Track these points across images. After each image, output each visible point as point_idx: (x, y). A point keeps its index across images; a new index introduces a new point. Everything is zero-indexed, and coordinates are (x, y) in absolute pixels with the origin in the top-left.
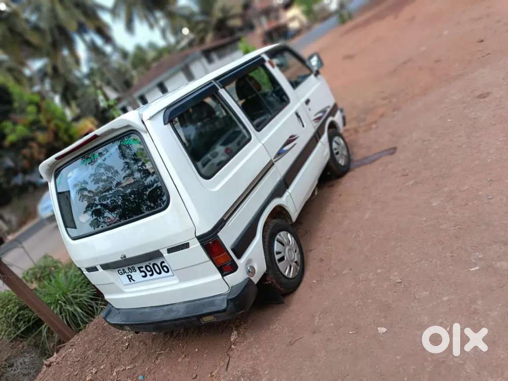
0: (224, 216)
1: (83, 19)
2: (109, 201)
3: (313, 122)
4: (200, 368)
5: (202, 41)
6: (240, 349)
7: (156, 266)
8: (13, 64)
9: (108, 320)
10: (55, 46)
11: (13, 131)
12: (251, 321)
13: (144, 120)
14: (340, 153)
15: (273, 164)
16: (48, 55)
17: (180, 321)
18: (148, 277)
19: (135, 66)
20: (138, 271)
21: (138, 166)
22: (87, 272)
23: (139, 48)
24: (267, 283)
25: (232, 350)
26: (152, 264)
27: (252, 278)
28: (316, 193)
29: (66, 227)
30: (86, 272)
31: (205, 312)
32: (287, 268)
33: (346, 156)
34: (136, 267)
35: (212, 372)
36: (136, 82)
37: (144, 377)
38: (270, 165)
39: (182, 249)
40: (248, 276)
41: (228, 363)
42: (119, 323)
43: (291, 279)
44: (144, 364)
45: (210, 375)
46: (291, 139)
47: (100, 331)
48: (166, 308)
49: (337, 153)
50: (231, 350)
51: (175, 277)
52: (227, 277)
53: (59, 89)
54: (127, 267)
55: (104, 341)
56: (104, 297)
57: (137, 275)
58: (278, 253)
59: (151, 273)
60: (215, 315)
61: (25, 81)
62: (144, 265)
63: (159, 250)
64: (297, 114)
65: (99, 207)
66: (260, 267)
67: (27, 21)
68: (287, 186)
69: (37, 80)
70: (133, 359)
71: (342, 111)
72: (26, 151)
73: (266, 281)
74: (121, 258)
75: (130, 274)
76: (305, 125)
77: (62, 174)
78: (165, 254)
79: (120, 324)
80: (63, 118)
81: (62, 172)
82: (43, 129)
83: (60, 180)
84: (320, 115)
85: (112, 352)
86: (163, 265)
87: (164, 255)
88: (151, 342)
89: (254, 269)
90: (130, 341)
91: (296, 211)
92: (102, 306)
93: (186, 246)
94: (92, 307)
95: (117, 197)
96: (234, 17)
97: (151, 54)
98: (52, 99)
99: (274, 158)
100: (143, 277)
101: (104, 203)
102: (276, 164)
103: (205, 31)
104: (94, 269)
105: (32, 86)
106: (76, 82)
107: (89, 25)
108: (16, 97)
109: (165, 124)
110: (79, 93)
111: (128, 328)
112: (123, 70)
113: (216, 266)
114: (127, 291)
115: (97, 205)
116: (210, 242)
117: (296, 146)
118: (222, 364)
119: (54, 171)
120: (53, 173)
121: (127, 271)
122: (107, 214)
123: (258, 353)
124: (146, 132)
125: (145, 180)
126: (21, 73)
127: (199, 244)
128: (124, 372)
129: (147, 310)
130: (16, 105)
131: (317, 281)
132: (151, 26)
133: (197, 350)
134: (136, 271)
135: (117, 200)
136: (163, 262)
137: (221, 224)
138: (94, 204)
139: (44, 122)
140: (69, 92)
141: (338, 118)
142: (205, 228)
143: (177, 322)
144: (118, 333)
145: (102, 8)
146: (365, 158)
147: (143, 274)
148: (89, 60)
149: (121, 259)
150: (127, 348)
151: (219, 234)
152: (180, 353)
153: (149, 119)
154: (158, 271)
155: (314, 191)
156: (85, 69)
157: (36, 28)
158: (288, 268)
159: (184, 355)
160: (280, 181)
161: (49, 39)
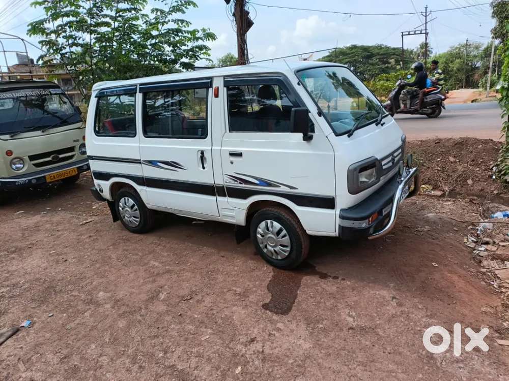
15: (141, 163)
38: (137, 162)
64: (202, 153)
76: (206, 169)
99: (144, 161)
102: (143, 165)
109: (95, 97)
117: (176, 172)
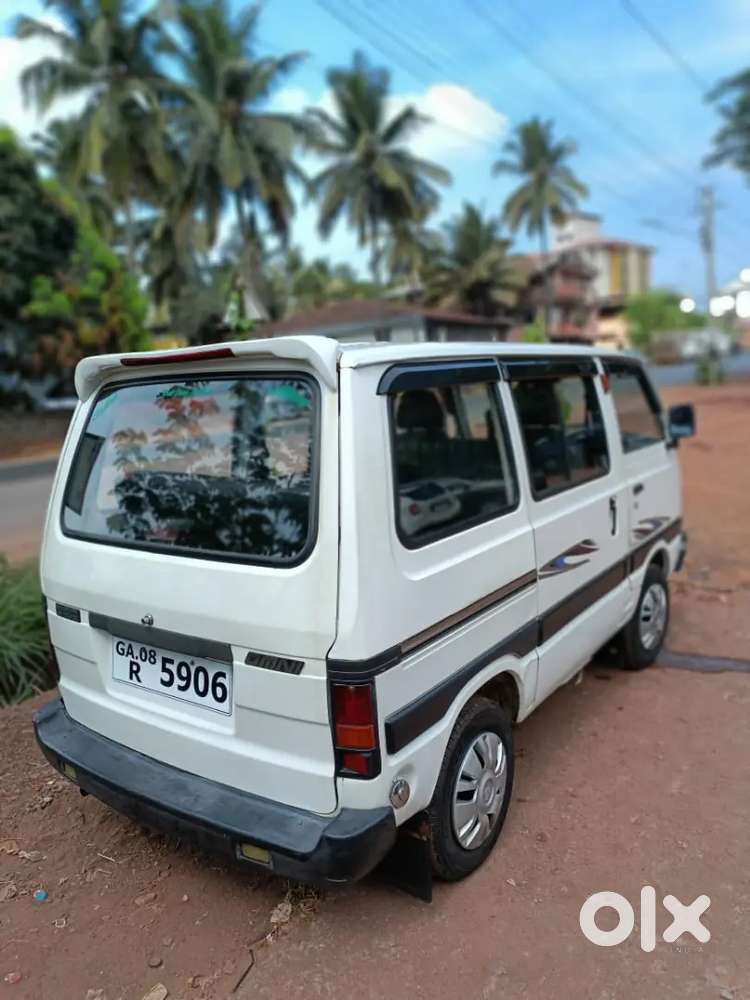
0: (404, 642)
1: (256, 174)
2: (165, 493)
3: (633, 534)
4: (177, 946)
5: (433, 301)
6: (283, 955)
7: (201, 675)
8: (105, 195)
9: (40, 733)
10: (189, 197)
11: (47, 298)
12: (333, 899)
13: (341, 366)
14: (652, 620)
15: (535, 581)
16: (169, 205)
17: (191, 825)
18: (173, 690)
19: (299, 290)
20: (159, 663)
21: (251, 457)
22: (55, 614)
23: (321, 266)
24: (416, 835)
25: (265, 945)
26: (195, 667)
27: (396, 812)
28: (579, 681)
29: (66, 503)
30: (52, 612)
31: (258, 834)
32: (468, 822)
33: (659, 632)
34: (160, 654)
35: (199, 976)
36: (288, 316)
37: (46, 897)
38: (528, 580)
39: (282, 670)
40: (389, 804)
41: (244, 976)
42: (60, 752)
43: (464, 850)
44: (62, 864)
45: (190, 980)
46: (583, 548)
47: (8, 741)
48: (173, 775)
49: (647, 619)
50: (262, 946)
51: (231, 720)
52: (346, 783)
53: (157, 268)
54: (140, 646)
55: (7, 766)
56: (59, 679)
57: (152, 673)
58: (466, 778)
59: (183, 683)
60: (278, 856)
61: (108, 230)
62: (178, 659)
63: (230, 645)
64: (612, 502)
65: (142, 495)
66: (421, 792)
67: (166, 138)
68: (540, 640)
69: (129, 236)
70: (43, 840)
71: (684, 539)
72: (49, 341)
73: (416, 830)
74: (143, 621)
75: (139, 661)
76: (617, 532)
77: (115, 397)
78: (239, 662)
79: (60, 756)
80: (138, 318)
81: (119, 392)
82: (98, 319)
83: (107, 406)
84: (648, 526)
85: (8, 799)
86: (220, 680)
87: (235, 662)
88: (96, 823)
89: (408, 792)
90: (56, 793)
91: (534, 699)
92: (35, 687)
93: (294, 666)
94: (17, 678)
95: (185, 494)
96: (506, 287)
97: (336, 284)
98: (137, 280)
99: (541, 570)
100: (163, 682)
101: (156, 492)
102: (540, 582)
103: (446, 288)
104: (72, 614)
105: (114, 243)
106: (191, 272)
107: (262, 189)
108: (82, 245)
109: (378, 393)
110: (184, 291)
111: (71, 773)
112: (278, 286)
113: (334, 745)
114: (110, 692)
115: (140, 489)
116: (351, 687)
117: (587, 564)
118: (229, 967)
119: (103, 384)
120: (100, 387)
121: (136, 653)
122: (148, 515)
123: (323, 989)
124: (333, 390)
125: (252, 489)
126: (110, 215)
127: (325, 678)
128: (13, 858)
129: (131, 757)
130: (75, 258)
131: (519, 885)
132: (362, 240)
133: (185, 898)
134: (154, 663)
135: (181, 501)
136: (223, 675)
137: (391, 657)
138: (137, 484)
139: (104, 308)
140: (170, 280)
141: (673, 548)
142: (356, 649)
143: (182, 821)
144: (43, 766)
145: (297, 172)
146: (696, 655)
147: (166, 677)
148: (231, 246)
149: (140, 622)
150: (43, 808)
151: (378, 678)
152: (146, 883)
153: (355, 368)
154: (201, 688)
155: (576, 677)
156: (215, 256)
157: (174, 155)
158: (471, 822)
159: (153, 895)
160: (533, 620)
161: (186, 180)
